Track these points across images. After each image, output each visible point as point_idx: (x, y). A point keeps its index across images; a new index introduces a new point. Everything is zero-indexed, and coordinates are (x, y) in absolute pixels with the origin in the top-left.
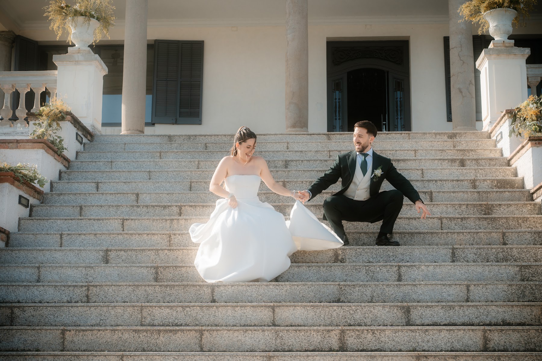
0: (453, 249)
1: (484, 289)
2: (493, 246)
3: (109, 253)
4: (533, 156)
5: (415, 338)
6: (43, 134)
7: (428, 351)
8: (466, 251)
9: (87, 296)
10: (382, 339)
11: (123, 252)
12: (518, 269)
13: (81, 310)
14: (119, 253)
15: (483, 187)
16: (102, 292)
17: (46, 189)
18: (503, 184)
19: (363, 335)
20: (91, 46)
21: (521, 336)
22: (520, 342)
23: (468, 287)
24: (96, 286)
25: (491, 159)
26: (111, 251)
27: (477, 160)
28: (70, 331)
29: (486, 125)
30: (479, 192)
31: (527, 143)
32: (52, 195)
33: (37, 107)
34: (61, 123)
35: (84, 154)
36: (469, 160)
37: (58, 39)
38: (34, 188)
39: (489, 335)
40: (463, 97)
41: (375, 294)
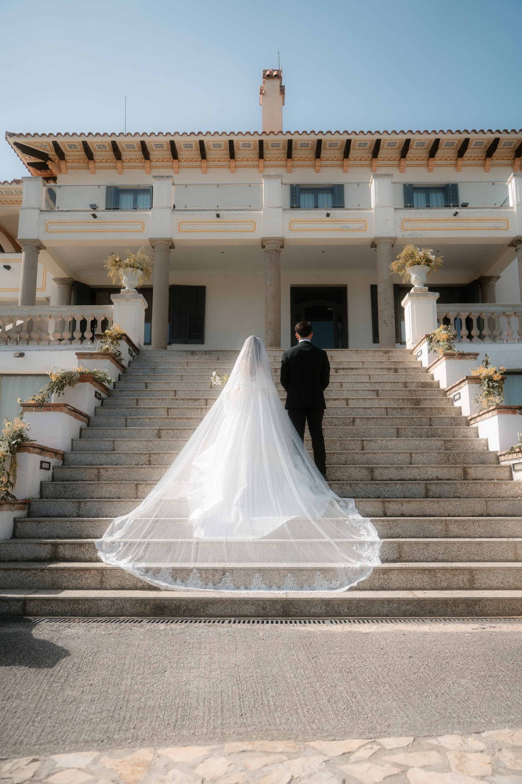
0: (398, 429)
1: (422, 456)
2: (425, 427)
3: (161, 431)
4: (446, 366)
5: (379, 489)
6: (107, 349)
7: (388, 498)
8: (406, 430)
9: (149, 461)
10: (357, 490)
11: (170, 431)
12: (443, 442)
13: (147, 470)
14: (168, 431)
15: (412, 387)
16: (160, 458)
17: (110, 386)
18: (425, 385)
19: (344, 487)
20: (136, 288)
21: (451, 488)
22: (450, 492)
23: (411, 454)
24: (155, 454)
25: (415, 368)
26: (162, 430)
27: (405, 369)
28: (141, 484)
29: (409, 346)
30: (410, 391)
31: (442, 358)
32: (116, 391)
33: (98, 331)
34: (120, 342)
35: (134, 364)
36: (400, 368)
37: (114, 283)
38: (104, 386)
39: (429, 487)
40: (387, 326)
41: (348, 460)
